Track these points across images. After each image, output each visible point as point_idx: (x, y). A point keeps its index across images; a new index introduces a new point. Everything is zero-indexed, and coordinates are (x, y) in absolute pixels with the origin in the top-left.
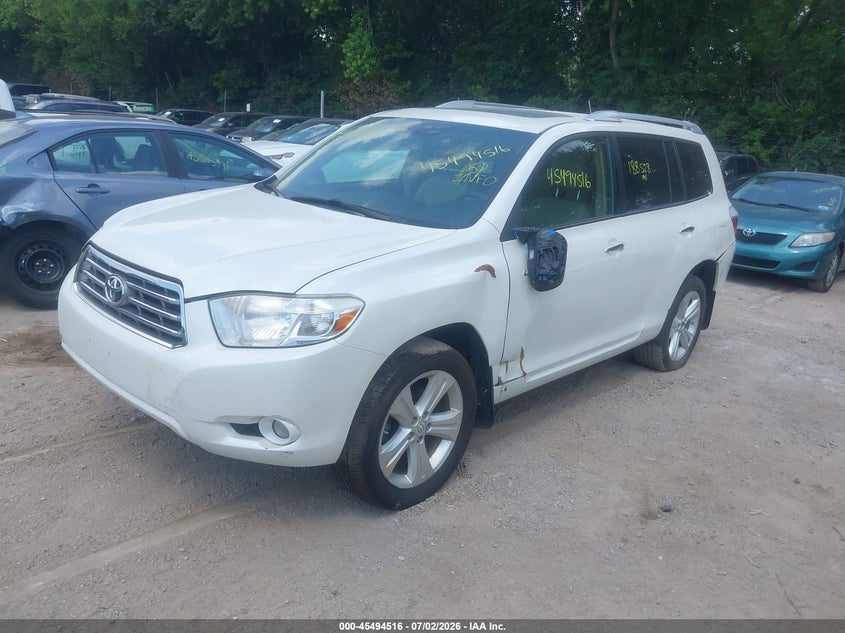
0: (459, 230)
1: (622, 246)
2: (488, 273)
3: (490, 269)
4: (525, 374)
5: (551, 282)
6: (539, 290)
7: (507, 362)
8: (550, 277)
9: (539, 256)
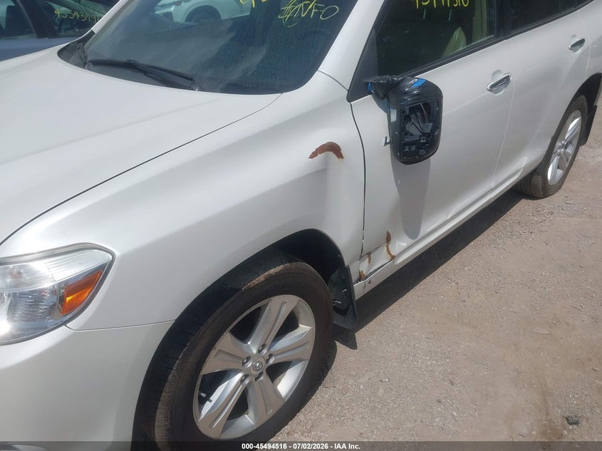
0: (285, 94)
1: (508, 78)
2: (332, 155)
3: (334, 149)
4: (393, 258)
5: (422, 151)
6: (406, 163)
7: (369, 254)
8: (420, 146)
9: (404, 118)
